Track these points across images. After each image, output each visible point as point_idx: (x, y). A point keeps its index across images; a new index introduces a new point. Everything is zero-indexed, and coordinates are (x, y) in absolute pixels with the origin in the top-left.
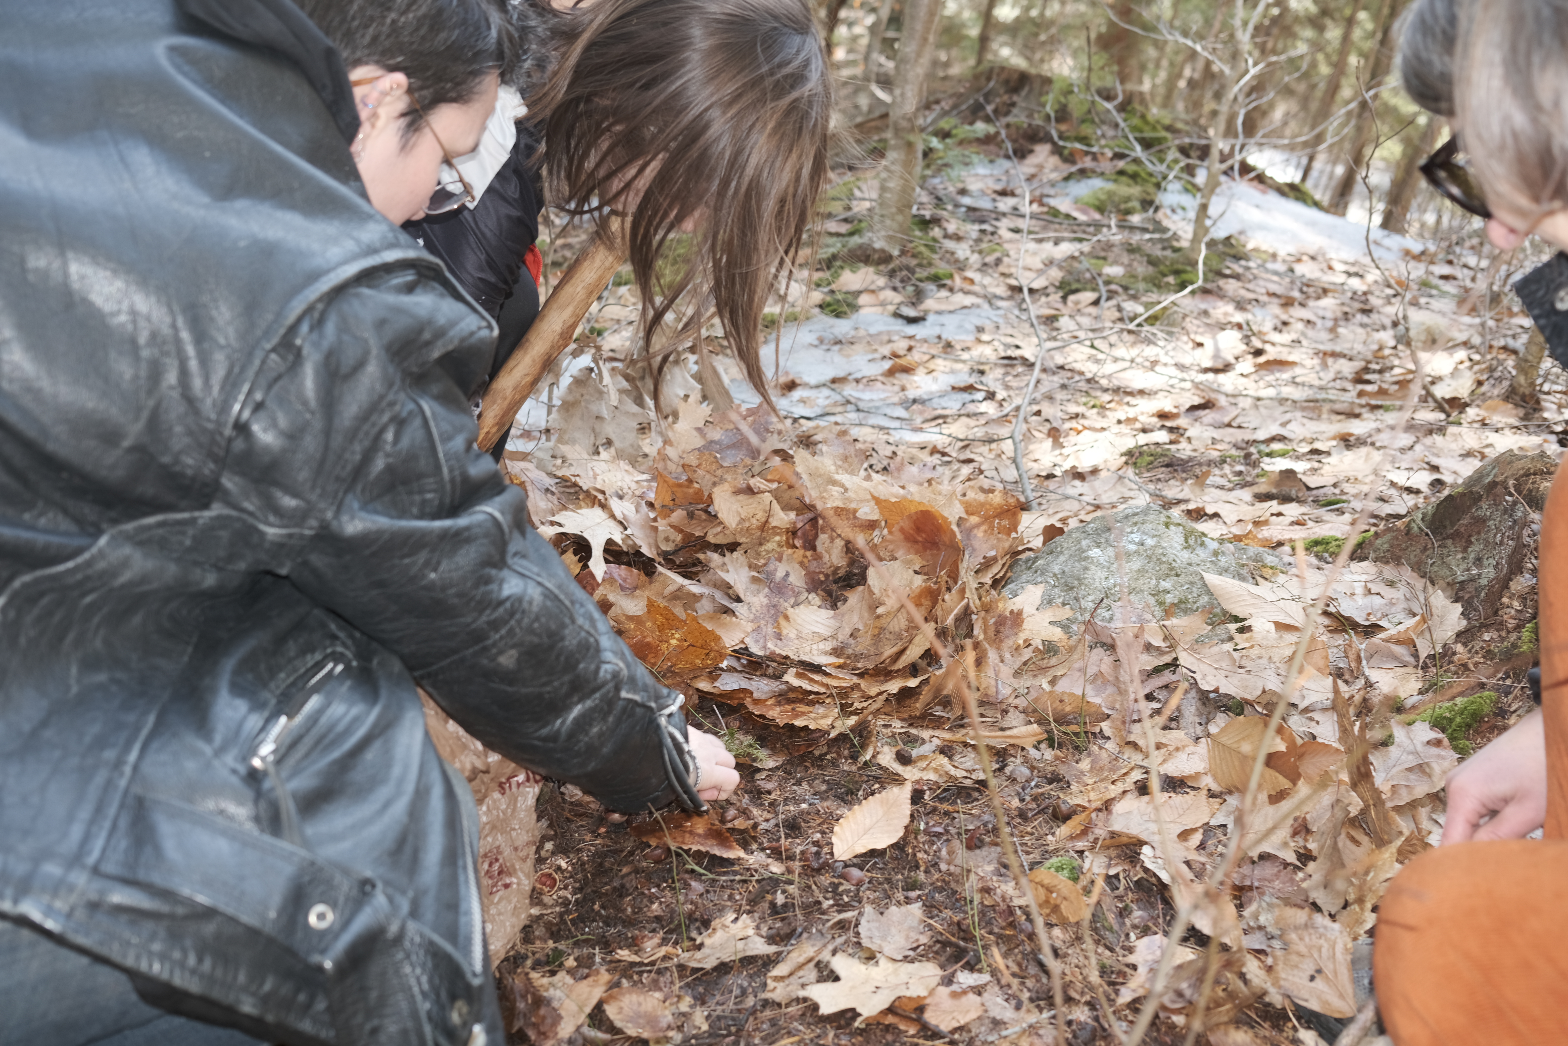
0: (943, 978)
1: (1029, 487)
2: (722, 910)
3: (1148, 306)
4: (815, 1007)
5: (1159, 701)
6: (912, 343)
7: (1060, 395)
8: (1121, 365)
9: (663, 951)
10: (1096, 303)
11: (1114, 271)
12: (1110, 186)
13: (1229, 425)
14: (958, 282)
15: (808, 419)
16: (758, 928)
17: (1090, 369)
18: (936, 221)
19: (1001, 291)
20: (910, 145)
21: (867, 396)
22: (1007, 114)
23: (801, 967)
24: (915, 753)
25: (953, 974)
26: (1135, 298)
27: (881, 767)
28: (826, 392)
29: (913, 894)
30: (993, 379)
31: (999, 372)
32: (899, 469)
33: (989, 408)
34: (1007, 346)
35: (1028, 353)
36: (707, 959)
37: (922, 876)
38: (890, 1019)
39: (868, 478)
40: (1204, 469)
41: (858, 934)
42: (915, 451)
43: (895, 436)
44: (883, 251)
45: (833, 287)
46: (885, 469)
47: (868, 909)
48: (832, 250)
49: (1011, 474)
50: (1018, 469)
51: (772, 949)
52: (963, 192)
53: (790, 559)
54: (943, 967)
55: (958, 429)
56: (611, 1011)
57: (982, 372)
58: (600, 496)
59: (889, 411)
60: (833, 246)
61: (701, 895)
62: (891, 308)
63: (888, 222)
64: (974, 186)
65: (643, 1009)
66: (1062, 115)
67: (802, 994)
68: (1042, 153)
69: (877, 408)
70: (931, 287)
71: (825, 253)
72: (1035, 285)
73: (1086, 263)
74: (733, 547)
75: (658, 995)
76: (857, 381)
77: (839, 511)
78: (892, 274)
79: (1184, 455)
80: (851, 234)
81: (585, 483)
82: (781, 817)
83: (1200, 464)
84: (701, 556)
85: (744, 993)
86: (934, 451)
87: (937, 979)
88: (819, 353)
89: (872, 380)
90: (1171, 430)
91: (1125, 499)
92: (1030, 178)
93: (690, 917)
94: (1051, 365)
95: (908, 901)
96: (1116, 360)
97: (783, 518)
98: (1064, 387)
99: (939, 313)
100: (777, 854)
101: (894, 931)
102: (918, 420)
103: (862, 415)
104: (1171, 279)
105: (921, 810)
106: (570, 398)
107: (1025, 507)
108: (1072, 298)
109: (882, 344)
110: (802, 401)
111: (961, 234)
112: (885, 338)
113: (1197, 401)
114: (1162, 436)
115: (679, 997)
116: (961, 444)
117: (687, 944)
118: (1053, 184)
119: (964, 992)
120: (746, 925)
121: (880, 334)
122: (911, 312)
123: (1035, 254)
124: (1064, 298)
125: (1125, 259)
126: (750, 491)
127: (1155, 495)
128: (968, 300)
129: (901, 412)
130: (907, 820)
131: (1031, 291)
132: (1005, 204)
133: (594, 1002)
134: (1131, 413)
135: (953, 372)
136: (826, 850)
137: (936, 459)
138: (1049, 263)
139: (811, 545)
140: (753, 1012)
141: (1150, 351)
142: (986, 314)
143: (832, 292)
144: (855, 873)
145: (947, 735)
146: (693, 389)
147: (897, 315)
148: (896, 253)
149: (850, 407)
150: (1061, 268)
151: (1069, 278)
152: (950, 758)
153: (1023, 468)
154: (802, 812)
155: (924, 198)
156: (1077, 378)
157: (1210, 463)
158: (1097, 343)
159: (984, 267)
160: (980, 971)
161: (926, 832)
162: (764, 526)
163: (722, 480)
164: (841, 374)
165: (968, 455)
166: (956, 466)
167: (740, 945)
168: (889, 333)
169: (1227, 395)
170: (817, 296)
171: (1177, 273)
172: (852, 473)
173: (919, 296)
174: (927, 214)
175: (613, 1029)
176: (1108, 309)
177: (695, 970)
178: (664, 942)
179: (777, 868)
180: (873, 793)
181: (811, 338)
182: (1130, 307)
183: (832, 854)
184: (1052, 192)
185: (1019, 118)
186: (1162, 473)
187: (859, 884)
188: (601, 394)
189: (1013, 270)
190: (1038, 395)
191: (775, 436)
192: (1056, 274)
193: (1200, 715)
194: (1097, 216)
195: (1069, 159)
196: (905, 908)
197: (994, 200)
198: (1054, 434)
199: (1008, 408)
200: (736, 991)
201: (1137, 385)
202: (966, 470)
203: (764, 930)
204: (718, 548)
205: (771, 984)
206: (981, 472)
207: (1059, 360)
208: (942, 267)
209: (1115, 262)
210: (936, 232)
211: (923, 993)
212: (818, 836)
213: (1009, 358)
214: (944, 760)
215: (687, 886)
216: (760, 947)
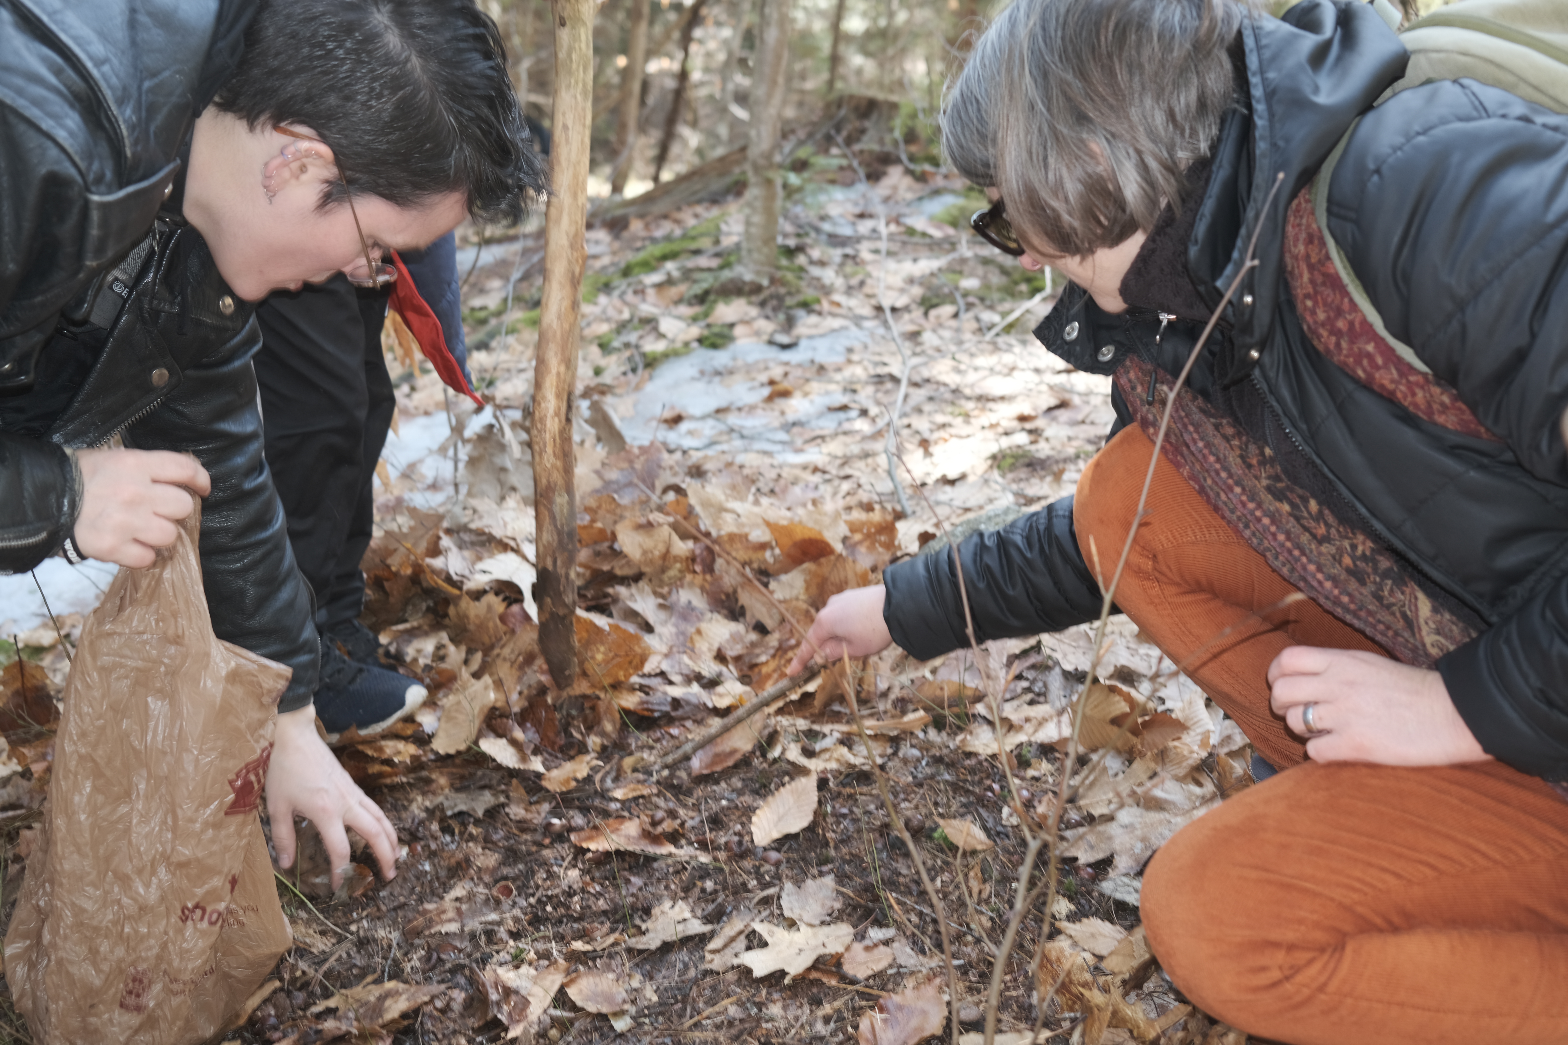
0: (856, 935)
1: (904, 497)
2: (659, 899)
3: (1004, 315)
4: (748, 971)
5: (1027, 679)
6: (788, 369)
7: (927, 407)
8: (981, 374)
9: (611, 939)
10: (956, 316)
11: (970, 283)
12: (960, 202)
13: (1083, 422)
14: (825, 306)
15: (697, 449)
16: (692, 911)
17: (953, 379)
18: (800, 249)
19: (867, 311)
20: (769, 182)
21: (749, 423)
22: (858, 140)
23: (733, 939)
24: (818, 747)
25: (865, 931)
26: (991, 308)
27: (789, 762)
28: (711, 422)
29: (825, 869)
30: (866, 396)
31: (870, 389)
32: (785, 490)
33: (862, 426)
34: (876, 364)
35: (895, 369)
36: (652, 941)
37: (832, 853)
38: (814, 975)
39: (757, 502)
40: (1061, 466)
41: (780, 907)
42: (798, 472)
43: (779, 459)
44: (752, 283)
45: (710, 320)
46: (772, 491)
47: (788, 886)
48: (705, 285)
49: (885, 486)
50: (892, 479)
51: (707, 928)
52: (824, 218)
53: (691, 585)
54: (855, 926)
55: (835, 447)
56: (572, 993)
57: (854, 391)
58: (512, 543)
59: (771, 436)
60: (704, 280)
61: (640, 889)
62: (765, 337)
63: (756, 256)
64: (834, 211)
65: (599, 989)
66: (911, 137)
67: (736, 962)
68: (895, 176)
69: (760, 434)
70: (801, 313)
71: (698, 289)
72: (899, 304)
73: (943, 279)
74: (637, 578)
75: (611, 976)
76: (740, 409)
77: (732, 537)
78: (763, 304)
79: (1042, 455)
80: (722, 267)
81: (498, 533)
82: (705, 814)
83: (1057, 462)
84: (610, 590)
85: (686, 967)
86: (816, 470)
87: (852, 937)
88: (700, 386)
89: (752, 408)
90: (1030, 432)
91: (991, 501)
92: (886, 200)
93: (634, 908)
94: (917, 378)
95: (821, 874)
96: (976, 369)
97: (682, 547)
98: (931, 399)
99: (811, 337)
100: (703, 846)
101: (811, 901)
102: (799, 442)
103: (746, 442)
104: (1024, 287)
105: (828, 795)
106: (476, 454)
107: (900, 516)
108: (933, 313)
109: (759, 371)
110: (690, 433)
111: (825, 259)
112: (762, 366)
113: (1053, 402)
114: (1021, 438)
115: (630, 976)
116: (839, 462)
117: (632, 931)
118: (909, 204)
119: (876, 945)
120: (682, 910)
121: (757, 362)
122: (784, 339)
123: (896, 273)
124: (926, 314)
125: (980, 270)
126: (649, 526)
127: (1017, 494)
128: (836, 323)
129: (782, 436)
130: (815, 805)
131: (894, 310)
132: (865, 226)
133: (556, 987)
134: (992, 418)
135: (827, 393)
136: (747, 838)
137: (817, 478)
138: (911, 281)
139: (709, 568)
140: (695, 981)
141: (1008, 358)
142: (855, 336)
143: (709, 326)
144: (774, 855)
145: (845, 728)
146: (588, 434)
147: (771, 342)
148: (765, 282)
149: (734, 435)
150: (921, 284)
151: (929, 294)
152: (850, 748)
153: (898, 479)
154: (723, 809)
155: (789, 228)
156: (942, 389)
157: (1066, 460)
158: (958, 356)
159: (849, 290)
160: (887, 926)
161: (834, 814)
162: (666, 555)
163: (622, 517)
164: (723, 404)
165: (847, 471)
166: (836, 482)
167: (680, 928)
168: (765, 361)
169: (1080, 394)
170: (695, 331)
171: (1028, 280)
172: (742, 499)
173: (790, 323)
174: (792, 242)
175: (574, 1008)
176: (967, 320)
177: (641, 952)
178: (612, 930)
179: (704, 858)
180: (783, 785)
181: (693, 372)
182: (988, 317)
183: (752, 841)
184: (906, 210)
185: (869, 144)
186: (1023, 473)
187: (777, 864)
188: (503, 447)
189: (876, 291)
190: (908, 409)
191: (668, 472)
192: (917, 291)
193: (1065, 688)
194: (951, 231)
195: (921, 178)
196: (819, 881)
197: (854, 224)
198: (925, 444)
199: (881, 423)
200: (679, 966)
201: (997, 392)
202: (846, 486)
203: (699, 913)
204: (624, 581)
205: (708, 956)
206: (859, 486)
207: (926, 373)
208: (809, 293)
209: (972, 275)
210: (801, 259)
211: (841, 949)
212: (738, 827)
213: (879, 376)
214: (844, 750)
215: (628, 882)
216: (696, 927)
